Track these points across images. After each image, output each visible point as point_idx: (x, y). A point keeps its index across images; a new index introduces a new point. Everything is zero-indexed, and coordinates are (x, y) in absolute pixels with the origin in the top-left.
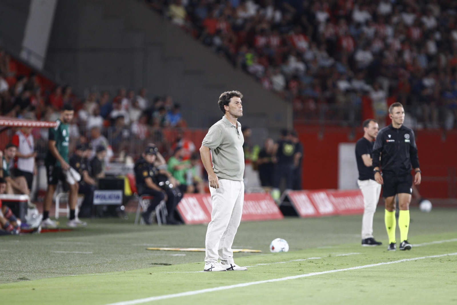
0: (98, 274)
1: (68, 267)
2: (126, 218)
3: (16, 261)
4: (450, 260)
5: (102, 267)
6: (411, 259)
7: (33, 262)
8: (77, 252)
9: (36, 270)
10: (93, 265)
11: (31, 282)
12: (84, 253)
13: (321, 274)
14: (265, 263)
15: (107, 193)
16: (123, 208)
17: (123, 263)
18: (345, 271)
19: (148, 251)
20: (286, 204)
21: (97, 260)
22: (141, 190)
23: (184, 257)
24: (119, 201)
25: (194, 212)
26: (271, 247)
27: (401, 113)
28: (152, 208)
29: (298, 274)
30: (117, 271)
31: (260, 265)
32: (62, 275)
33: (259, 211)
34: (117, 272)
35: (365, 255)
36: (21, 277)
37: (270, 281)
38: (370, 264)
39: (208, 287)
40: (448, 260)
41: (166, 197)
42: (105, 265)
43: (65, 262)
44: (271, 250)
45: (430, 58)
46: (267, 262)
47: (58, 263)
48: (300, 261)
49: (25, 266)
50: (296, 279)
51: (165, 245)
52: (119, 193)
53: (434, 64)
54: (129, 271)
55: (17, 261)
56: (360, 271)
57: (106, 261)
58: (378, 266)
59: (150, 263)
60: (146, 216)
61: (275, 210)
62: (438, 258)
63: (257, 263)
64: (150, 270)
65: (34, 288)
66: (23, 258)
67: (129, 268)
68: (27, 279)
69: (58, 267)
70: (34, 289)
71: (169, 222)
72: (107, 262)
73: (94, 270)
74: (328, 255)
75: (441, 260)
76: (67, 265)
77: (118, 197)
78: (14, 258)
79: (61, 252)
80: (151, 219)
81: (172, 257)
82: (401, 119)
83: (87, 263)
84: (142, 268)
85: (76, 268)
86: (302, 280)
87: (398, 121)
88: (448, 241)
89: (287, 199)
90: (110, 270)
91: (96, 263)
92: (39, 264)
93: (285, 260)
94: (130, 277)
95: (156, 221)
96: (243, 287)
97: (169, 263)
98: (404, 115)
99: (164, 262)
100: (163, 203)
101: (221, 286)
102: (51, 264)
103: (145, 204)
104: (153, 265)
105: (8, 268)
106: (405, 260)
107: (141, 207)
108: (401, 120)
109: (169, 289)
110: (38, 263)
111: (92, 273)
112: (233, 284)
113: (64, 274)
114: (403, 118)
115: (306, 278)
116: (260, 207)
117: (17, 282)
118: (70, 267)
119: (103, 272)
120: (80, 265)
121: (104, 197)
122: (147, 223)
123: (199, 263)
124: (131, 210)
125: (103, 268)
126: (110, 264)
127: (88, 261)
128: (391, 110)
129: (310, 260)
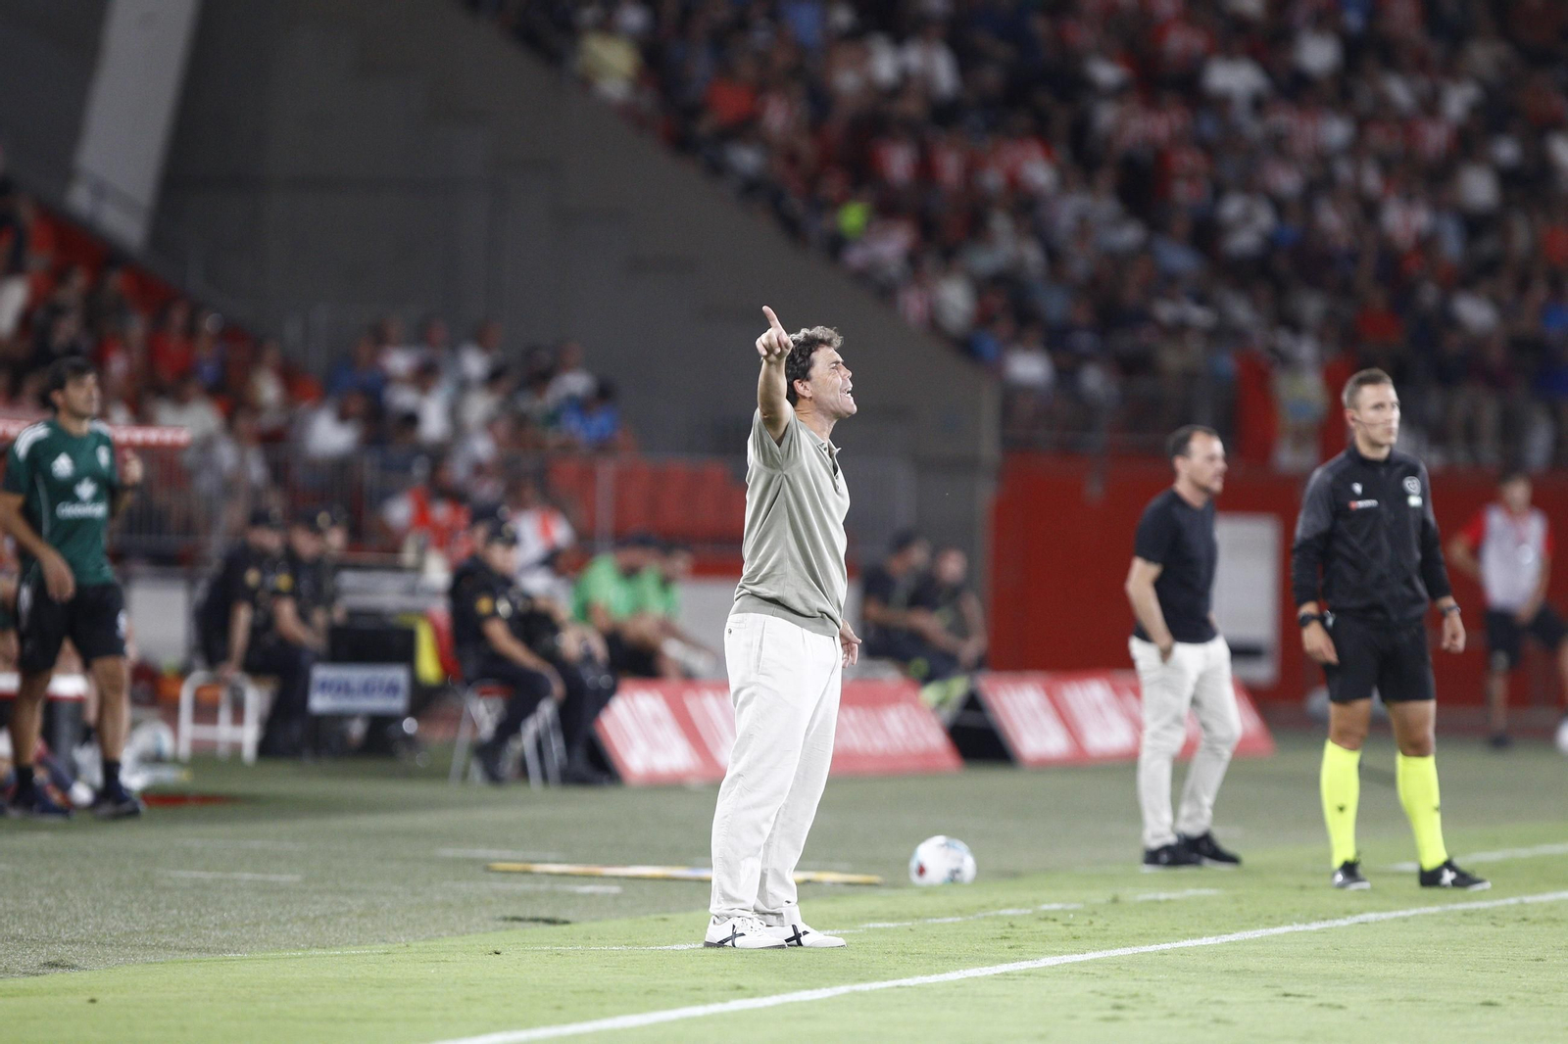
0: (318, 952)
1: (216, 925)
2: (420, 761)
3: (36, 902)
4: (1525, 920)
5: (331, 929)
6: (1393, 914)
7: (95, 908)
8: (247, 876)
9: (105, 934)
10: (302, 919)
11: (85, 975)
12: (273, 878)
13: (1082, 959)
14: (892, 920)
15: (356, 675)
16: (410, 726)
17: (403, 916)
18: (1163, 953)
19: (492, 875)
20: (972, 719)
21: (316, 903)
22: (471, 666)
23: (616, 897)
24: (398, 703)
25: (654, 745)
26: (914, 865)
27: (1388, 407)
28: (509, 727)
29: (1003, 961)
30: (384, 941)
31: (874, 929)
32: (195, 955)
33: (879, 744)
34: (382, 947)
35: (1237, 900)
36: (52, 959)
37: (904, 982)
38: (1251, 928)
39: (694, 1002)
40: (1519, 917)
41: (558, 688)
42: (344, 920)
43: (207, 910)
44: (915, 878)
45: (1475, 225)
46: (901, 918)
47: (183, 913)
48: (1014, 917)
49: (68, 921)
50: (997, 977)
51: (552, 856)
52: (398, 674)
53: (1488, 246)
54: (421, 944)
55: (40, 902)
56: (1214, 953)
57: (346, 908)
58: (1278, 936)
59: (498, 915)
60: (489, 754)
61: (934, 738)
62: (1486, 911)
63: (863, 919)
64: (495, 940)
65: (96, 996)
66: (62, 892)
67: (423, 934)
68: (73, 967)
69: (181, 927)
70: (93, 1001)
71: (570, 778)
72: (350, 911)
73: (305, 938)
74: (1109, 896)
75: (1494, 917)
76: (213, 918)
77: (392, 689)
78: (30, 894)
79: (195, 874)
80: (508, 766)
81: (573, 895)
82: (1387, 426)
83: (281, 913)
84: (469, 933)
85: (244, 931)
86: (1014, 979)
87: (1377, 433)
88: (1524, 853)
89: (973, 703)
90: (358, 937)
91: (311, 915)
92: (116, 915)
93: (960, 912)
94: (424, 962)
95: (523, 772)
96: (811, 1003)
97: (562, 917)
98: (1396, 414)
99: (545, 914)
100: (547, 710)
101: (735, 998)
102: (155, 913)
103: (489, 712)
104: (508, 924)
105: (8, 926)
106: (1371, 916)
107: (473, 721)
108: (1389, 432)
109: (559, 1008)
110: (112, 912)
111: (298, 948)
112: (776, 991)
113: (199, 950)
114: (1395, 425)
115: (1028, 974)
116: (883, 728)
117: (37, 975)
118: (224, 926)
119: (337, 946)
120: (255, 921)
121: (345, 689)
122: (494, 777)
123: (664, 920)
124: (437, 735)
125: (336, 931)
126: (361, 916)
127: (284, 908)
128: (1352, 395)
129: (1046, 911)
